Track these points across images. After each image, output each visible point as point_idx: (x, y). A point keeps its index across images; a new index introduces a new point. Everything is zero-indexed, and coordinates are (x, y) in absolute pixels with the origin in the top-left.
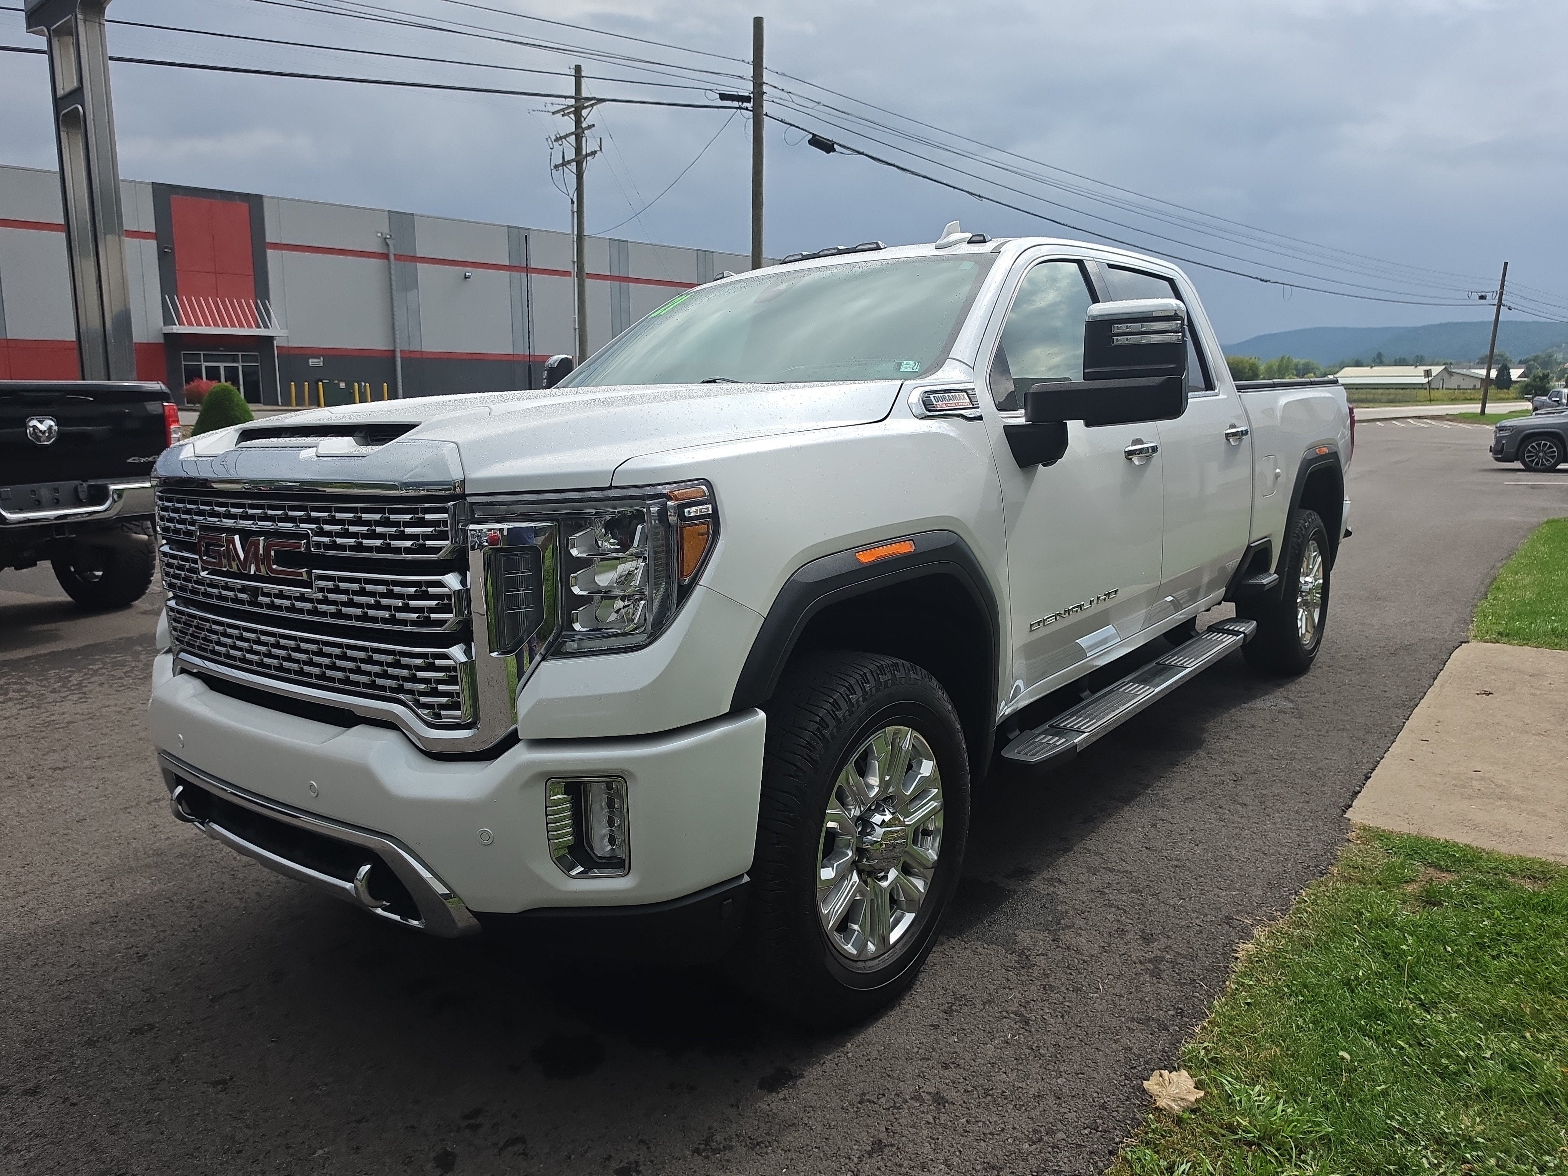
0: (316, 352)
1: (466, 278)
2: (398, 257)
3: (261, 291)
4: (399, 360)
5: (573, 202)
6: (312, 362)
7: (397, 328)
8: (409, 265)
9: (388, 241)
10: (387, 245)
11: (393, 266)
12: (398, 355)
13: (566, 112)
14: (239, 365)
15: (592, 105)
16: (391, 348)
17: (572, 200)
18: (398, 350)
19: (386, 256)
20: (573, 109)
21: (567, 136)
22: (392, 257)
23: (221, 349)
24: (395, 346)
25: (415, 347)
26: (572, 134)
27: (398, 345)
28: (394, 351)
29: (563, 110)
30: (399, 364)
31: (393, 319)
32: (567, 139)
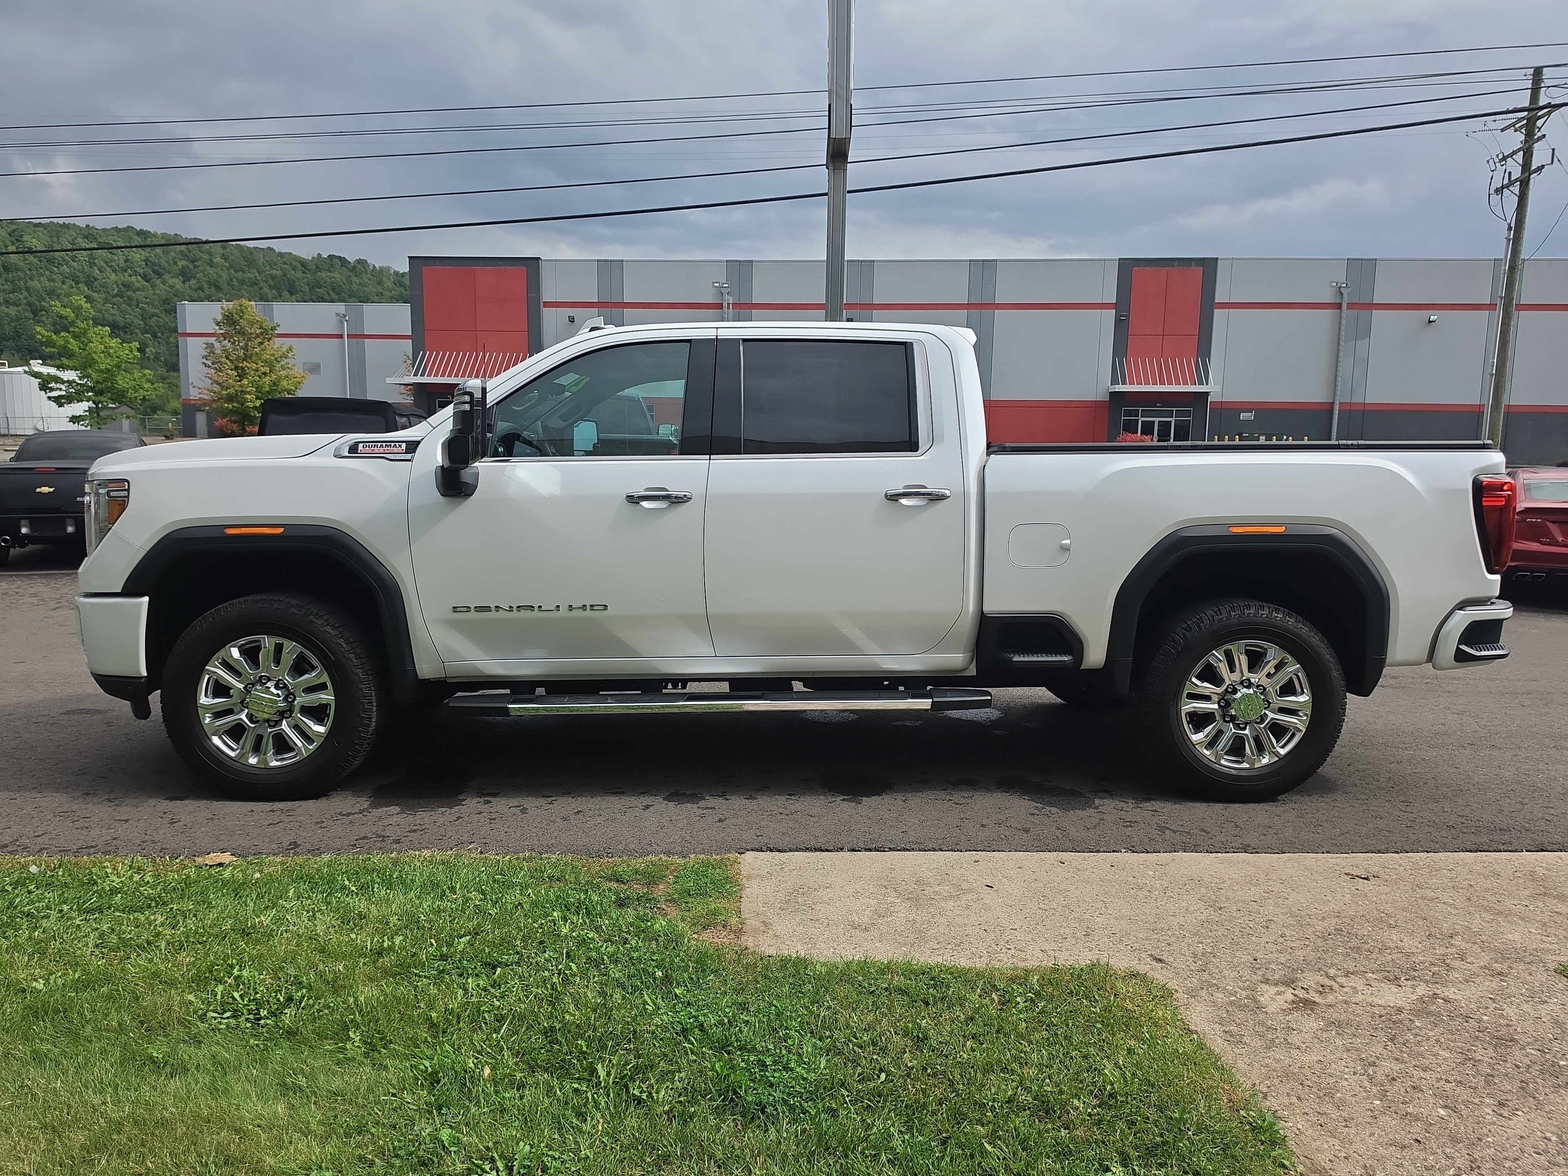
0: (1248, 407)
1: (1430, 322)
2: (1351, 306)
3: (1204, 350)
4: (1336, 412)
5: (1510, 228)
6: (1243, 416)
7: (1339, 379)
8: (1363, 313)
9: (1342, 290)
10: (1342, 294)
11: (1344, 316)
12: (1337, 407)
13: (1517, 126)
14: (1172, 420)
15: (1549, 113)
16: (1331, 401)
17: (1509, 225)
18: (1337, 402)
19: (1339, 306)
20: (1525, 122)
21: (1514, 153)
22: (1344, 306)
23: (1158, 405)
24: (1334, 399)
25: (1358, 399)
26: (1519, 150)
27: (1338, 398)
28: (1332, 404)
29: (1513, 125)
30: (1336, 417)
31: (1337, 370)
32: (1514, 157)
